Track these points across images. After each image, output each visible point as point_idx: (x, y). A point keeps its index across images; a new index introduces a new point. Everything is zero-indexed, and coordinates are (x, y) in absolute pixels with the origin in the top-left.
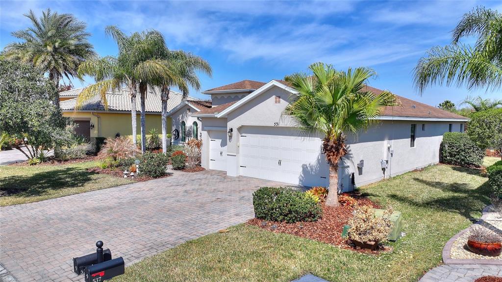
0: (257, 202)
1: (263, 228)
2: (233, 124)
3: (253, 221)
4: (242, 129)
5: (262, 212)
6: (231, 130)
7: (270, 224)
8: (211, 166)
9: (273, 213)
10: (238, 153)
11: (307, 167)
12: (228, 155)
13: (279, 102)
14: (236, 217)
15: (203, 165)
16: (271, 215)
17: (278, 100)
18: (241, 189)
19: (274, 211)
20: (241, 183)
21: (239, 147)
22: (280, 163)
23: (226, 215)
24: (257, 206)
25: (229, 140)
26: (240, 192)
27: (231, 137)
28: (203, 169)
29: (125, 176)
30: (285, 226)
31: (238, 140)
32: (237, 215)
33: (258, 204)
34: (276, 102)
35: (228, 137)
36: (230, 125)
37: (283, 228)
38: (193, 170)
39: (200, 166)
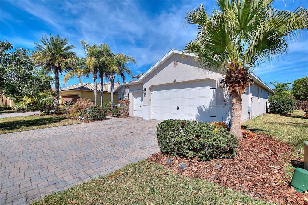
0: (160, 135)
1: (168, 167)
2: (147, 86)
3: (157, 156)
4: (152, 88)
5: (167, 146)
6: (145, 89)
7: (177, 161)
8: (135, 114)
9: (180, 148)
10: (150, 104)
11: (201, 108)
12: (143, 106)
13: (177, 65)
14: (140, 150)
15: (130, 114)
16: (178, 150)
17: (176, 64)
18: (150, 126)
19: (182, 145)
20: (151, 123)
21: (150, 100)
22: (178, 108)
23: (130, 148)
24: (160, 140)
25: (144, 96)
26: (149, 128)
27: (145, 94)
28: (130, 116)
29: (80, 120)
30: (197, 165)
31: (150, 96)
32: (141, 148)
33: (163, 137)
34: (175, 66)
35: (143, 94)
36: (145, 86)
37: (195, 169)
38: (124, 117)
39: (129, 114)
